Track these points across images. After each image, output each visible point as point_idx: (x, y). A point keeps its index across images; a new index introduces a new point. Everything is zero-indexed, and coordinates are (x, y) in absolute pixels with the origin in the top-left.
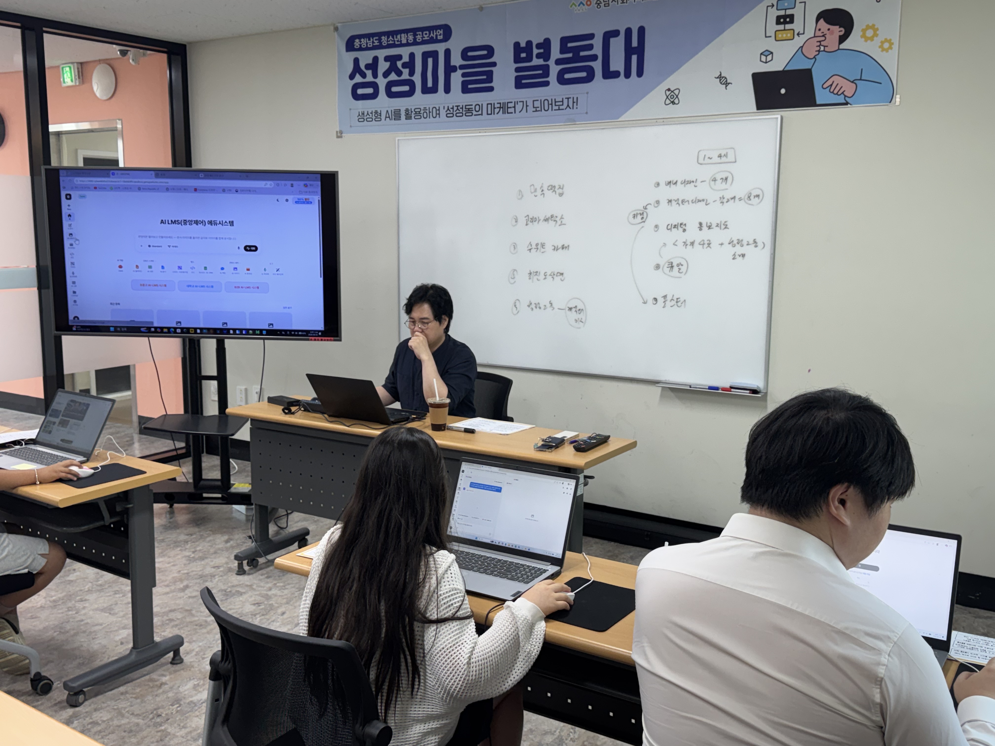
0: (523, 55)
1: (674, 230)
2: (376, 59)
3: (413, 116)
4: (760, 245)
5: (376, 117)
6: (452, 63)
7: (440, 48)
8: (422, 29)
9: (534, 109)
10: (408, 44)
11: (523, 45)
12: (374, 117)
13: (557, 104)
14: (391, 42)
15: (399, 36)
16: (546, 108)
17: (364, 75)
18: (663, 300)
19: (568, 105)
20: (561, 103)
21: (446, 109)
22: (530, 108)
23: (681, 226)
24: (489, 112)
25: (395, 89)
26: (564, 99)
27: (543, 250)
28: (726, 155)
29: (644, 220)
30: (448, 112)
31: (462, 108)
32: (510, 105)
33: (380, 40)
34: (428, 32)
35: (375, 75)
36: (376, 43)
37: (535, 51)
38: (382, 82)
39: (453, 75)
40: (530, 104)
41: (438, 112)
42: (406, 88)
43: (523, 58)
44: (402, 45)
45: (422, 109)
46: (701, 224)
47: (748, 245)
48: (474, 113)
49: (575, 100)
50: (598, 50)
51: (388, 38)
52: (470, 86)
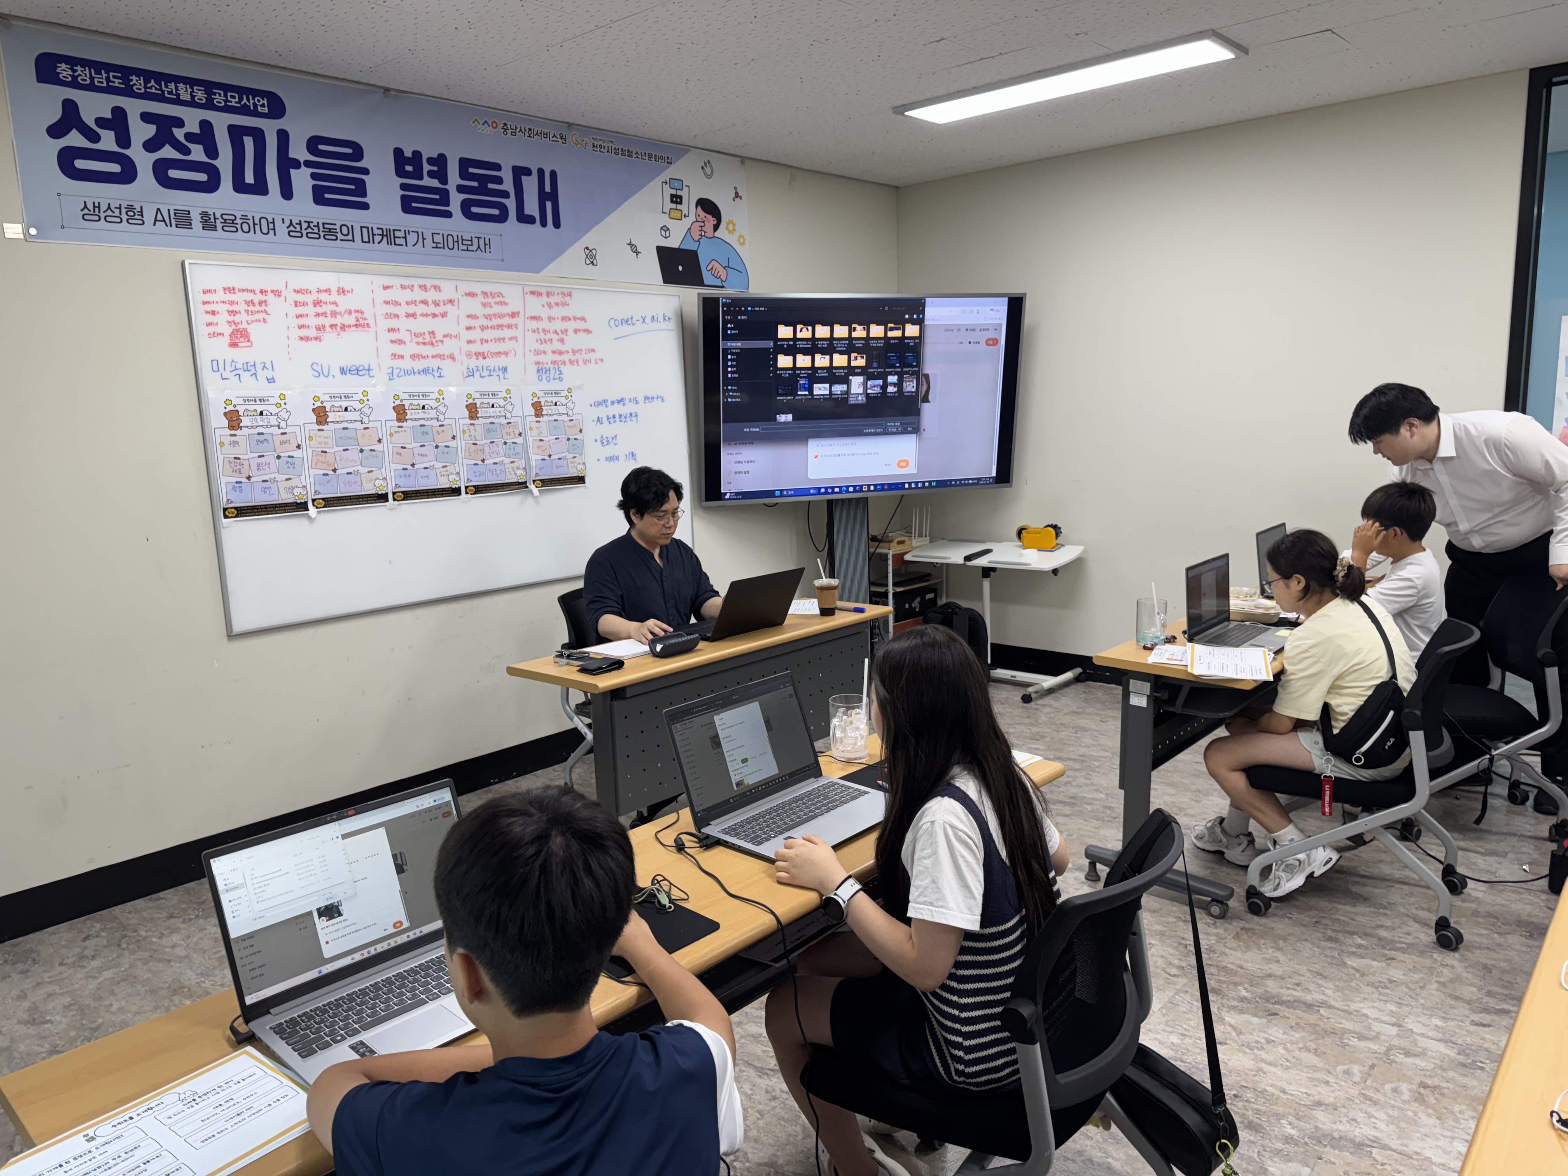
0: (409, 168)
2: (119, 114)
3: (219, 225)
5: (130, 217)
6: (292, 155)
7: (267, 127)
8: (227, 88)
9: (435, 245)
10: (194, 104)
11: (408, 154)
12: (124, 217)
13: (464, 242)
14: (154, 90)
15: (172, 86)
16: (451, 246)
17: (92, 137)
19: (479, 247)
20: (470, 243)
21: (287, 223)
22: (429, 243)
24: (366, 239)
25: (174, 174)
26: (473, 239)
30: (292, 228)
31: (318, 226)
32: (397, 234)
33: (126, 81)
34: (237, 95)
36: (117, 83)
37: (426, 167)
38: (142, 158)
39: (294, 173)
40: (428, 236)
41: (271, 226)
42: (200, 177)
43: (409, 172)
44: (180, 102)
45: (237, 216)
48: (340, 236)
49: (487, 242)
50: (508, 185)
51: (145, 84)
52: (327, 196)
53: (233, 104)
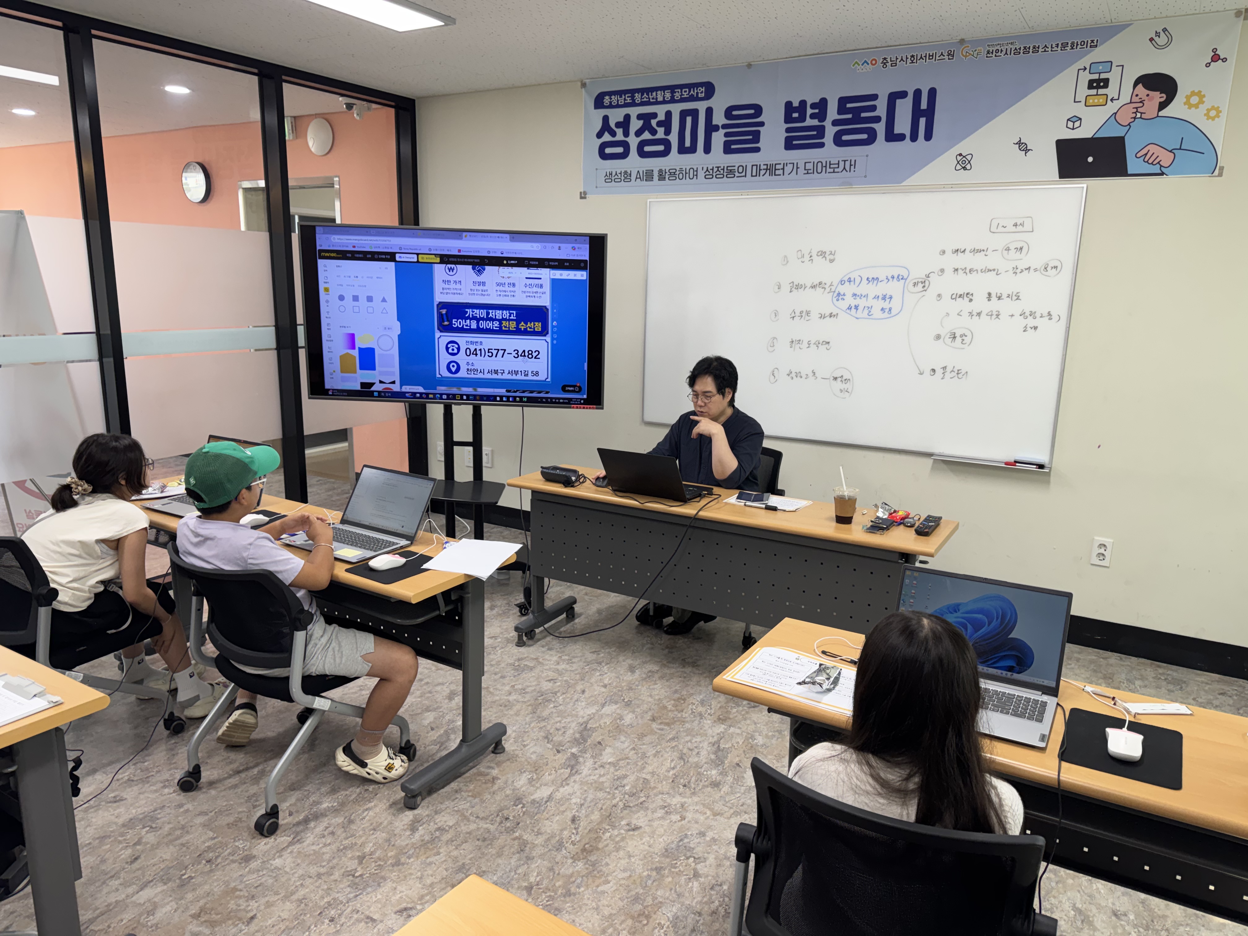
0: (795, 115)
1: (958, 300)
2: (627, 117)
3: (667, 177)
4: (1055, 317)
5: (626, 178)
6: (714, 123)
7: (701, 106)
8: (681, 87)
9: (806, 172)
10: (664, 102)
11: (796, 104)
12: (623, 178)
13: (832, 166)
14: (645, 100)
15: (654, 94)
16: (819, 171)
17: (613, 134)
18: (942, 371)
19: (844, 168)
20: (837, 166)
21: (705, 169)
22: (801, 171)
23: (969, 296)
24: (754, 174)
25: (647, 149)
26: (841, 162)
27: (807, 318)
28: (1022, 225)
29: (925, 288)
30: (707, 173)
31: (723, 169)
32: (778, 167)
33: (633, 97)
34: (687, 90)
35: (626, 134)
36: (629, 100)
37: (809, 111)
38: (633, 141)
39: (714, 134)
40: (801, 166)
41: (695, 173)
42: (661, 148)
43: (795, 118)
44: (657, 103)
45: (678, 169)
46: (990, 294)
47: (1041, 317)
48: (737, 174)
49: (853, 163)
50: (882, 111)
51: (642, 96)
52: (733, 147)
53: (685, 96)
